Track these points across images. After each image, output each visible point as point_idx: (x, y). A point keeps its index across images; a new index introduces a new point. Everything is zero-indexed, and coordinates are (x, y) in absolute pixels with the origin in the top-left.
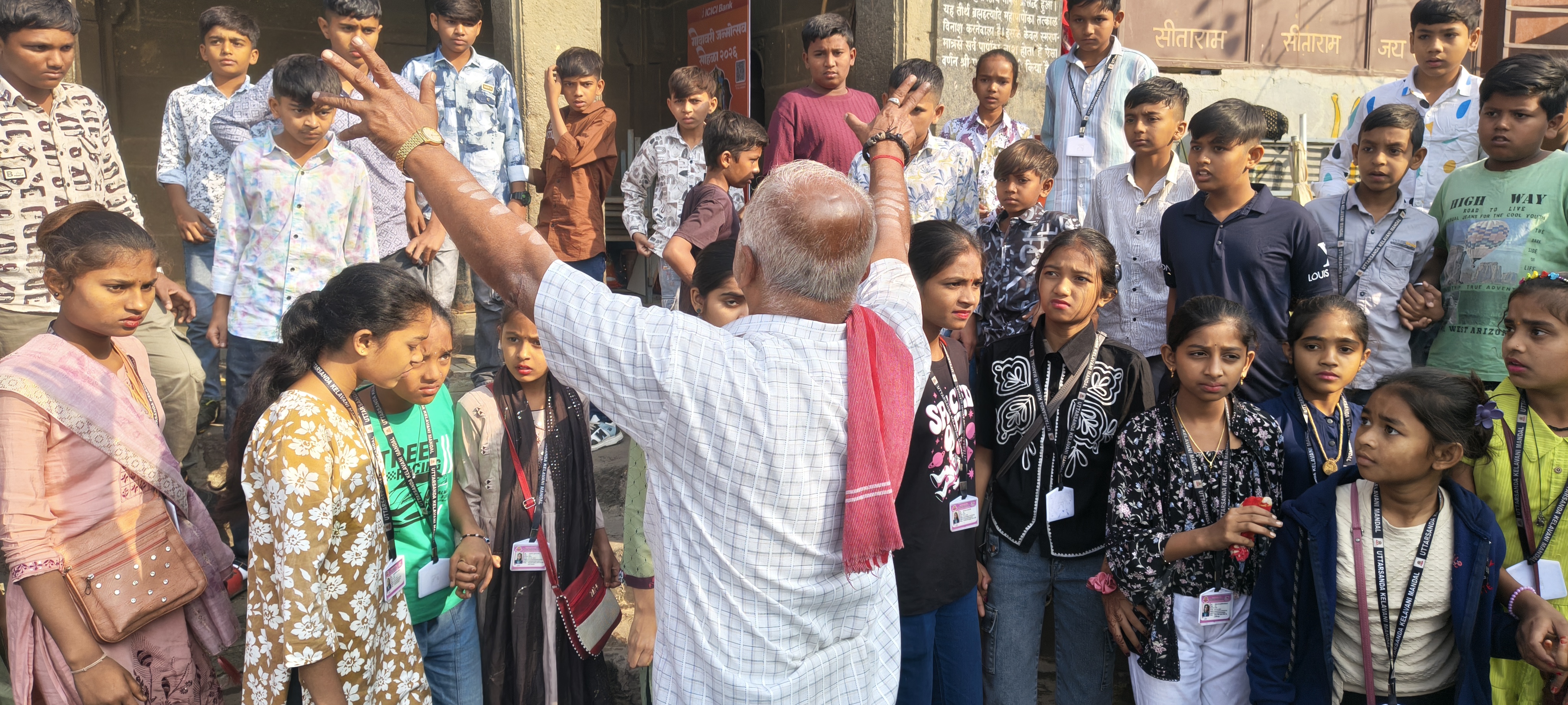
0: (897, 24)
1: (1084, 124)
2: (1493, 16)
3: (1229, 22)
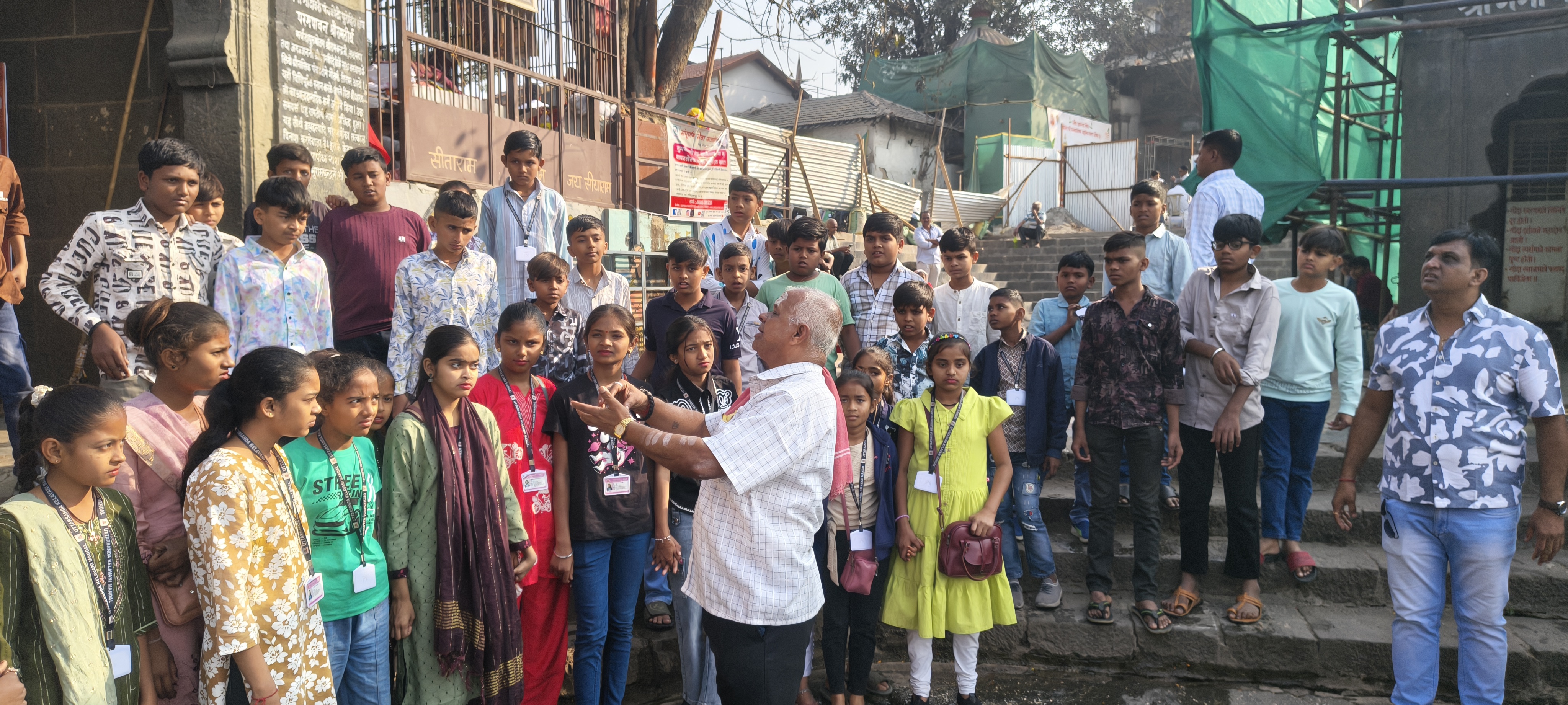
0: (244, 129)
1: (526, 237)
2: (629, 164)
3: (478, 153)
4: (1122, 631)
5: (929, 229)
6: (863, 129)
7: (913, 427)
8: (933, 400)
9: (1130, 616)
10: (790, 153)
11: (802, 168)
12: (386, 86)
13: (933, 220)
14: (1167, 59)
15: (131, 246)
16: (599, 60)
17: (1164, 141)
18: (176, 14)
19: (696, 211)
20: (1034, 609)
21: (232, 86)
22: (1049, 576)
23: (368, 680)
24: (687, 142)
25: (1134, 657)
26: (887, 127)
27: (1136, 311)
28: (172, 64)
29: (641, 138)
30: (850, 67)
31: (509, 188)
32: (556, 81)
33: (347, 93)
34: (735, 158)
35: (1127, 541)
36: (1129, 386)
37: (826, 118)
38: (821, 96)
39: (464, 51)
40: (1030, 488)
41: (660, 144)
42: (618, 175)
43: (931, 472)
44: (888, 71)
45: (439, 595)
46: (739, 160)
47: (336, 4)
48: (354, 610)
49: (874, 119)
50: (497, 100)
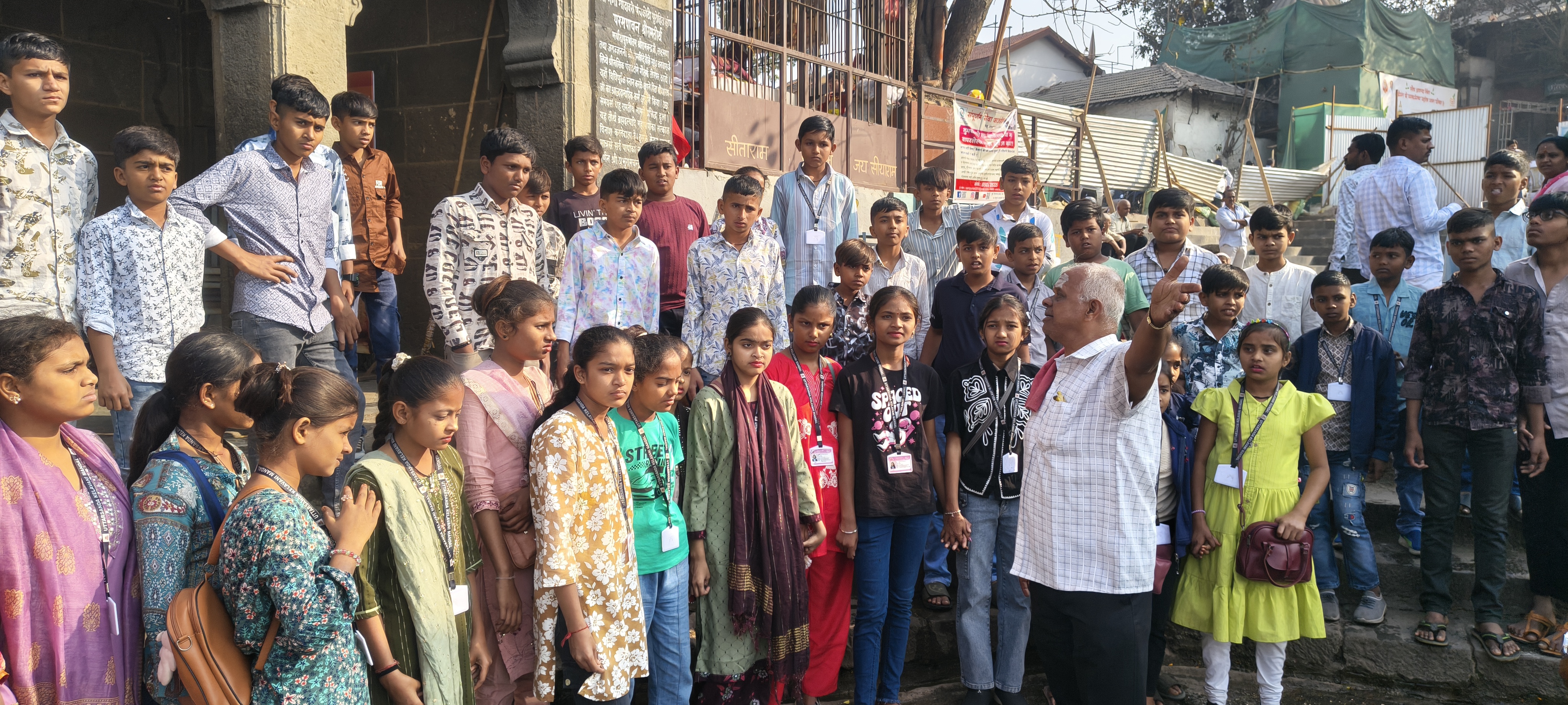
0: (567, 125)
1: (817, 221)
2: (915, 147)
3: (770, 141)
4: (1458, 654)
5: (1234, 209)
6: (1161, 105)
7: (1218, 417)
8: (1243, 390)
9: (1469, 639)
10: (1080, 133)
11: (1093, 148)
12: (689, 80)
13: (1240, 199)
14: (1530, 13)
15: (478, 227)
16: (887, 44)
17: (1524, 106)
18: (511, 21)
19: (981, 194)
20: (1352, 624)
21: (558, 85)
22: (1371, 589)
23: (672, 632)
24: (974, 124)
25: (1472, 684)
26: (1190, 100)
27: (1487, 298)
28: (508, 67)
29: (927, 121)
30: (1148, 37)
31: (802, 173)
32: (845, 68)
33: (655, 88)
34: (1021, 139)
35: (1467, 557)
36: (1480, 382)
37: (1120, 95)
38: (1115, 71)
39: (759, 43)
40: (1352, 489)
41: (946, 126)
42: (903, 158)
43: (1233, 466)
44: (1193, 41)
45: (733, 558)
46: (1026, 141)
47: (647, 5)
48: (659, 567)
49: (1175, 93)
50: (789, 88)
